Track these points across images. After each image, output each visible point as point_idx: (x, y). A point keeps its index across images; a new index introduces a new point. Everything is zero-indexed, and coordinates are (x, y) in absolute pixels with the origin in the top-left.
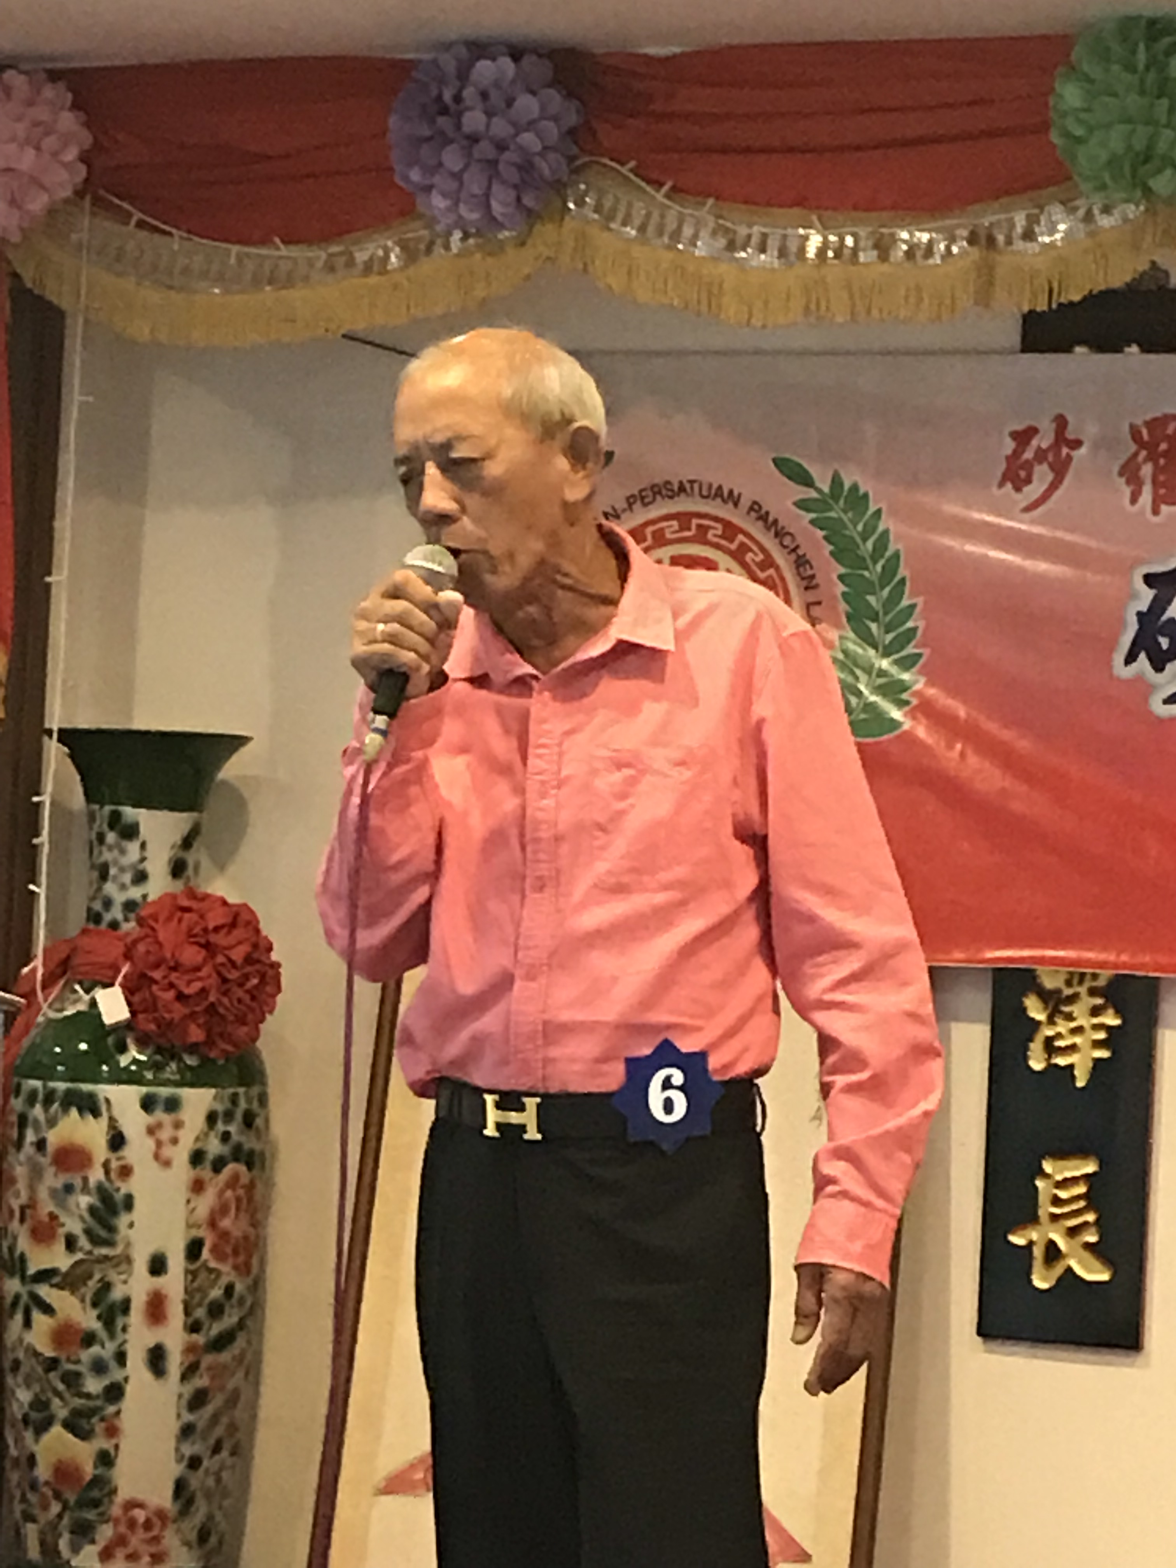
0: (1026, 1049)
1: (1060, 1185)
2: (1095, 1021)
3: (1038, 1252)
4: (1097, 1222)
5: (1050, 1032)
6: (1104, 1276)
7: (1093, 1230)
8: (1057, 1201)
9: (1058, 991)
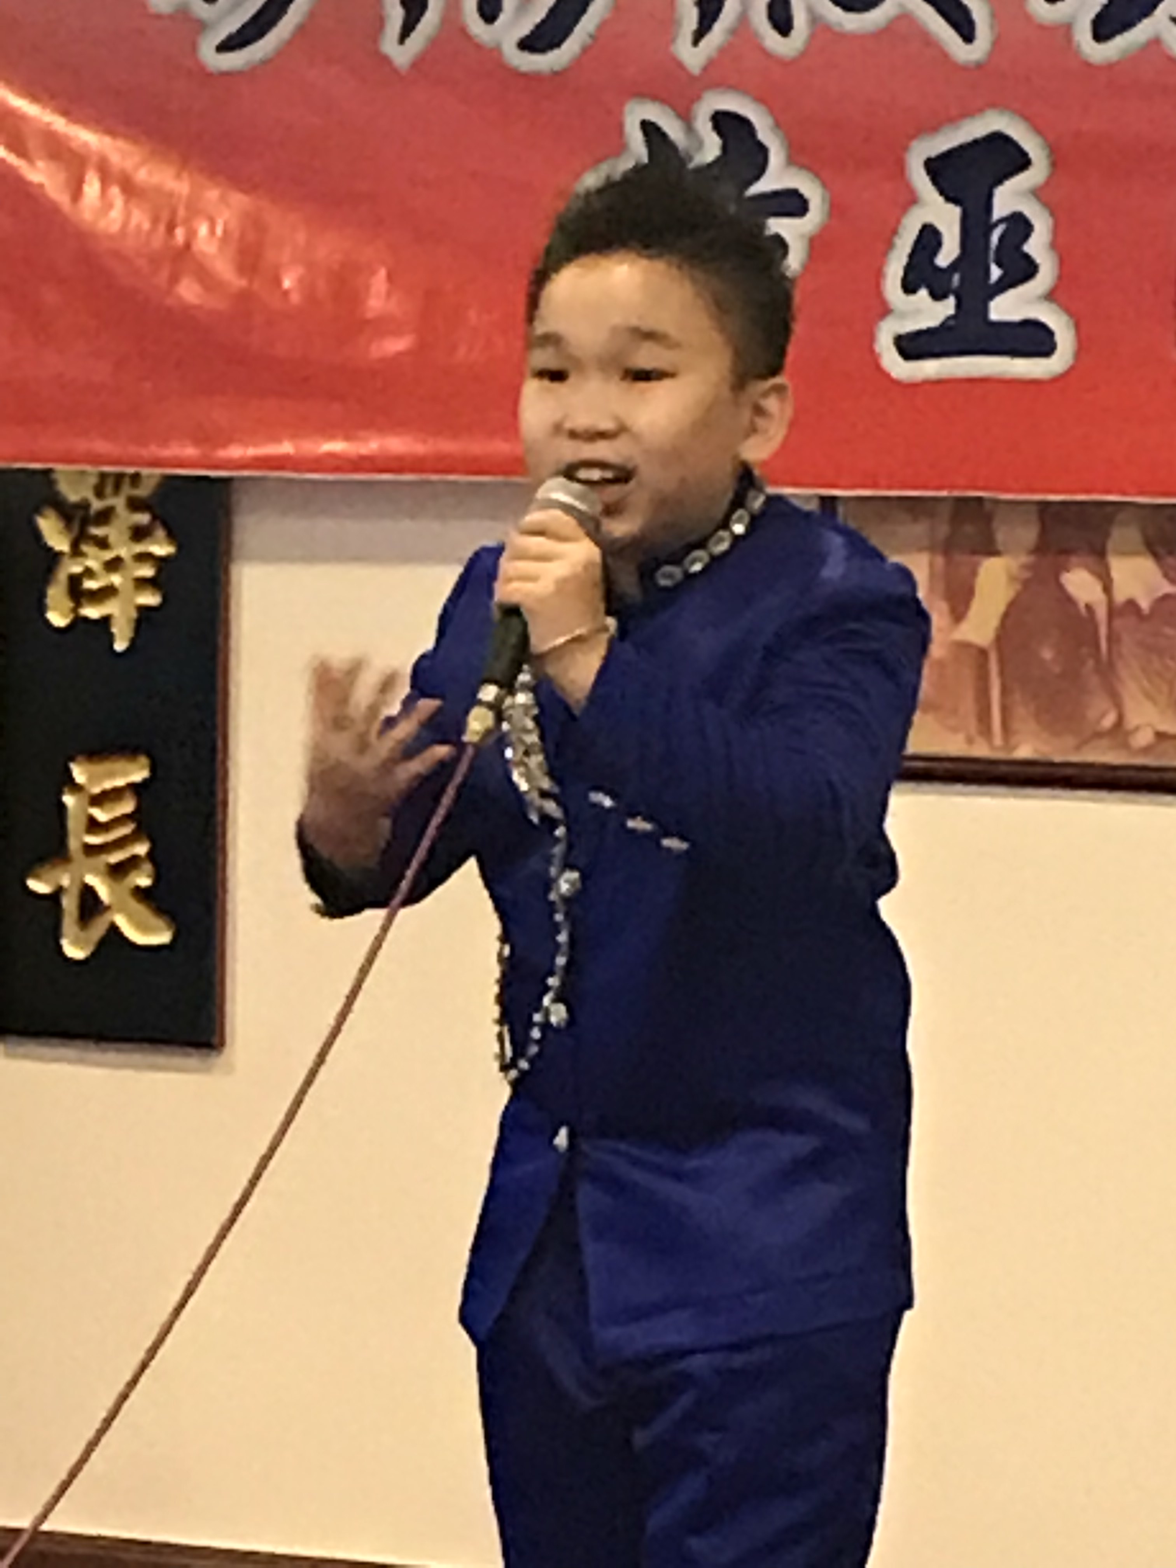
0: (42, 595)
1: (98, 800)
2: (139, 548)
3: (69, 904)
4: (150, 855)
5: (77, 569)
6: (163, 937)
7: (148, 867)
8: (93, 826)
9: (84, 505)
